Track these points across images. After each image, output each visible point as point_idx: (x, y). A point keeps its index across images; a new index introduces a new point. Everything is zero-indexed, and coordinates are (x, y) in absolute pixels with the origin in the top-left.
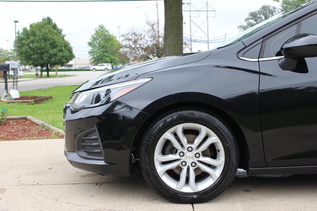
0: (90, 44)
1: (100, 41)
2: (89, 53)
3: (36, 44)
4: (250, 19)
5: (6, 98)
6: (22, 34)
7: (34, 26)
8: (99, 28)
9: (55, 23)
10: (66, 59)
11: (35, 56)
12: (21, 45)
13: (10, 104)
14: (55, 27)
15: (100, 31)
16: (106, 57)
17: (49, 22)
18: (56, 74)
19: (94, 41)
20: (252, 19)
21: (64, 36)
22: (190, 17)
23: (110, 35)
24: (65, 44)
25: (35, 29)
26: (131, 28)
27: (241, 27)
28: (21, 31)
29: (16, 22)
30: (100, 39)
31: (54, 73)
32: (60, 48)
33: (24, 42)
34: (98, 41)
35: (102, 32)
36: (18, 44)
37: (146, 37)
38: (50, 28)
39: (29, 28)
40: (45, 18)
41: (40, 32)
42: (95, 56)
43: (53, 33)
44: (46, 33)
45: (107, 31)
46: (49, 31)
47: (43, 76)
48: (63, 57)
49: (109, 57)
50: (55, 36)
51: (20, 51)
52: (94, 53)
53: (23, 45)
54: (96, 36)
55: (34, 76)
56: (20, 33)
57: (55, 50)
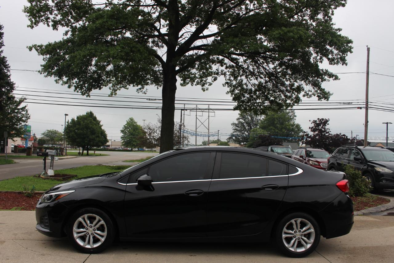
0: (122, 131)
1: (130, 130)
2: (121, 138)
3: (80, 131)
4: (240, 119)
5: (44, 175)
6: (70, 123)
7: (79, 118)
8: (129, 120)
9: (95, 116)
10: (102, 143)
11: (78, 140)
12: (69, 131)
13: (46, 180)
14: (95, 118)
15: (130, 123)
16: (134, 141)
17: (91, 115)
18: (94, 153)
19: (125, 129)
20: (242, 119)
21: (101, 126)
22: (196, 116)
23: (138, 125)
24: (102, 132)
25: (80, 120)
26: (148, 124)
27: (234, 124)
28: (70, 121)
29: (66, 115)
30: (130, 128)
31: (93, 152)
32: (97, 135)
33: (71, 129)
34: (128, 130)
35: (132, 123)
36: (67, 130)
37: (158, 132)
38: (91, 120)
39: (76, 119)
40: (88, 112)
41: (84, 122)
42: (126, 140)
43: (93, 124)
44: (88, 124)
45: (135, 123)
46: (90, 122)
47: (84, 154)
48: (99, 141)
49: (136, 141)
50: (94, 126)
51: (68, 135)
52: (125, 138)
53: (71, 131)
54: (127, 126)
55: (77, 154)
56: (69, 122)
57: (94, 136)
